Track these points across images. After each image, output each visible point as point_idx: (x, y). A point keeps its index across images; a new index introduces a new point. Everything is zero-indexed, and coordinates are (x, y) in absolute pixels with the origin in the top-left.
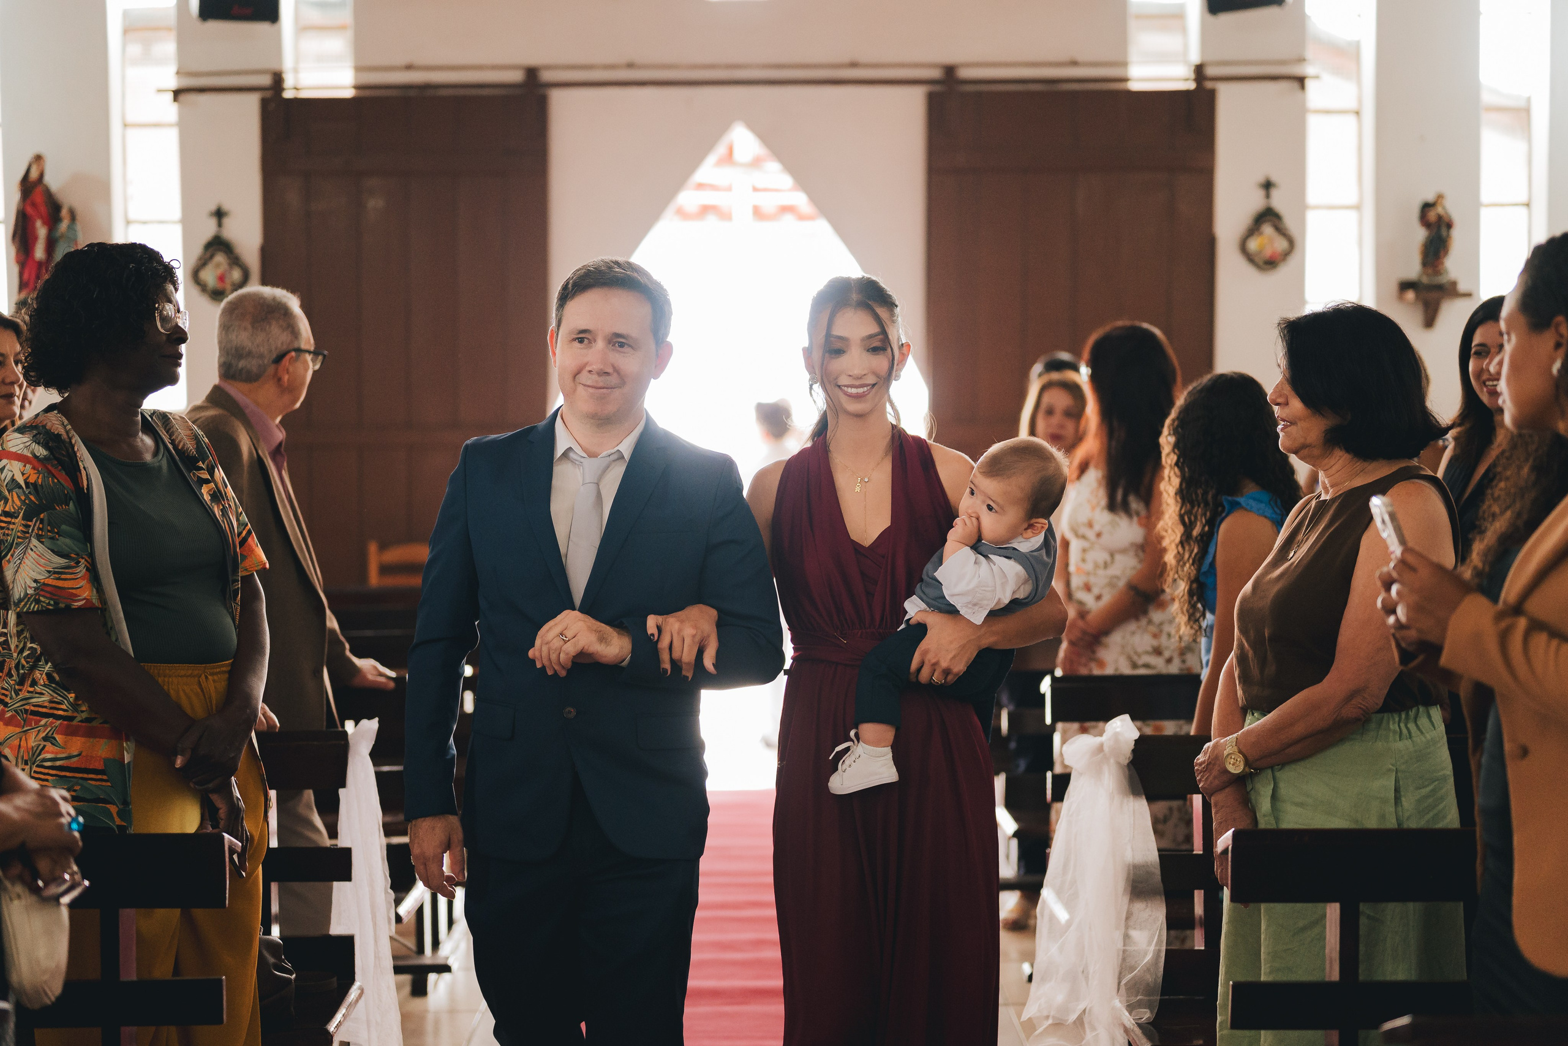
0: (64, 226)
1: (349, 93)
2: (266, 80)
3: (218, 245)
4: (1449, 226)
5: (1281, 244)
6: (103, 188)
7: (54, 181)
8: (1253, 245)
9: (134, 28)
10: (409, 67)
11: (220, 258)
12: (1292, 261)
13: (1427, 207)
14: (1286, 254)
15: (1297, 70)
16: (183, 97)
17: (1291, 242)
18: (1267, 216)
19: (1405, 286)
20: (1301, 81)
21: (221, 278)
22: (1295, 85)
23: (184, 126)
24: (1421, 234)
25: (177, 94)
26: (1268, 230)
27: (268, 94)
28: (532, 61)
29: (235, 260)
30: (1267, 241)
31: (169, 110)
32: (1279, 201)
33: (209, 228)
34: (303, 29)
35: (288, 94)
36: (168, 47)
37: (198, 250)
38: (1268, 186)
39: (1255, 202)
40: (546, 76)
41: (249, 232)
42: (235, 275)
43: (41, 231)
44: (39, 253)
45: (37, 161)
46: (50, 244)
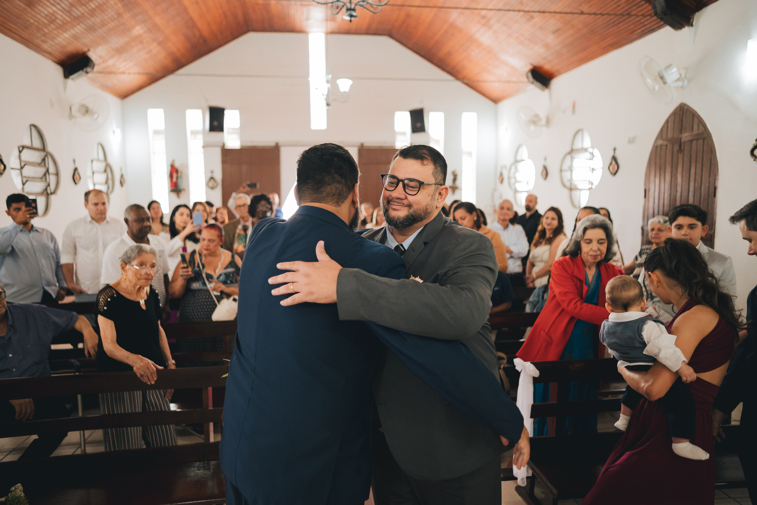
0: (178, 175)
1: (239, 148)
2: (222, 145)
3: (212, 178)
6: (186, 166)
7: (177, 165)
9: (194, 133)
10: (252, 142)
11: (212, 181)
21: (213, 185)
23: (205, 153)
25: (203, 147)
27: (222, 148)
28: (276, 141)
29: (216, 181)
31: (202, 150)
33: (209, 175)
34: (228, 133)
35: (227, 148)
36: (200, 137)
37: (208, 179)
40: (280, 144)
41: (218, 176)
42: (215, 185)
43: (175, 175)
44: (174, 179)
45: (173, 161)
46: (177, 178)
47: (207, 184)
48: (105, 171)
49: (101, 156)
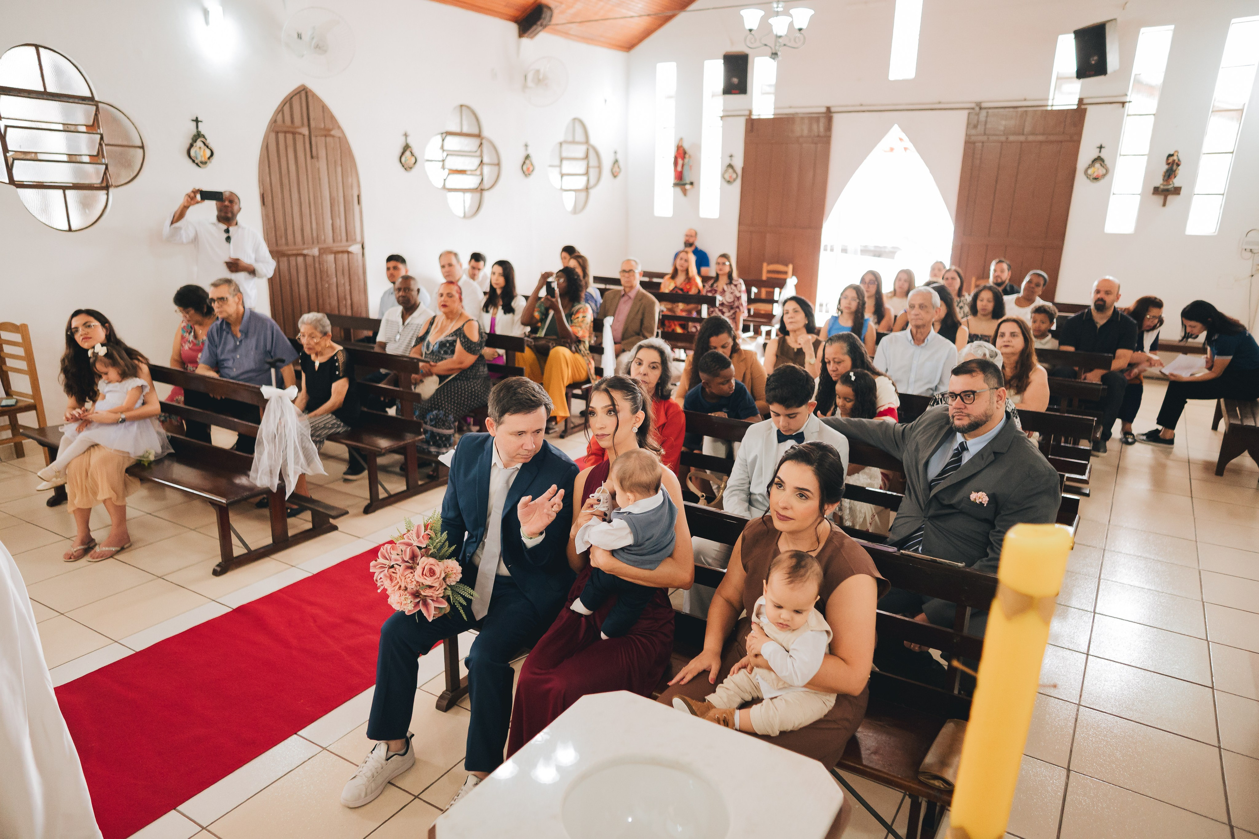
0: (686, 160)
1: (772, 117)
2: (747, 113)
3: (730, 166)
4: (1178, 165)
5: (1102, 171)
6: (698, 147)
7: (686, 146)
8: (1090, 171)
10: (790, 107)
11: (730, 170)
12: (1107, 178)
13: (1170, 156)
14: (1104, 176)
15: (1123, 100)
16: (724, 118)
17: (1107, 171)
18: (1099, 159)
19: (1156, 190)
20: (1123, 103)
21: (730, 177)
22: (1121, 105)
23: (723, 127)
24: (1165, 167)
25: (722, 117)
26: (1097, 165)
27: (748, 117)
28: (828, 105)
29: (735, 171)
30: (1098, 169)
31: (720, 123)
32: (1103, 155)
33: (728, 161)
35: (754, 117)
37: (725, 168)
38: (1101, 147)
39: (1095, 154)
40: (833, 110)
41: (739, 163)
42: (734, 176)
43: (680, 162)
44: (679, 169)
45: (681, 139)
46: (683, 166)
47: (723, 177)
48: (587, 157)
49: (580, 137)
